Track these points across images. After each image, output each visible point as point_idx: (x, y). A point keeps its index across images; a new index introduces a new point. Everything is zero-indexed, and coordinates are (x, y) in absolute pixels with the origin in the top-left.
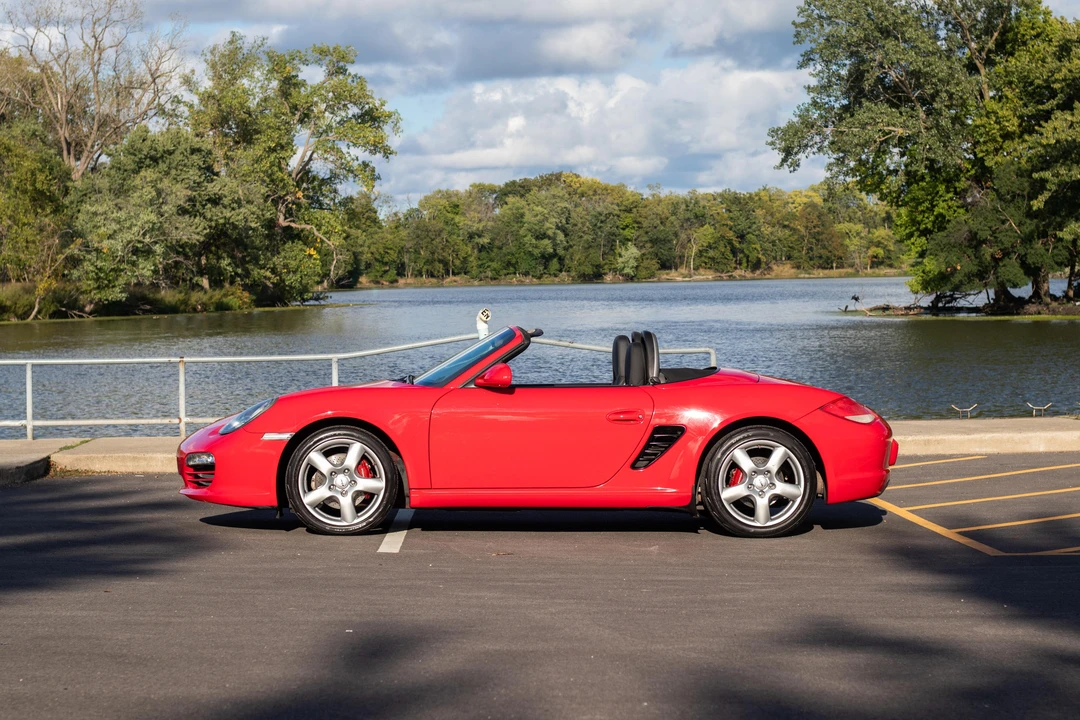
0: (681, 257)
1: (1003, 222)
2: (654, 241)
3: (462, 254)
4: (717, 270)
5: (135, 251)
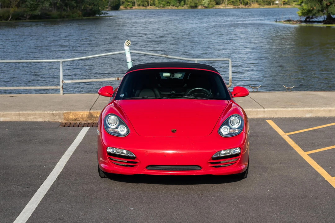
0: (223, 1)
4: (234, 5)
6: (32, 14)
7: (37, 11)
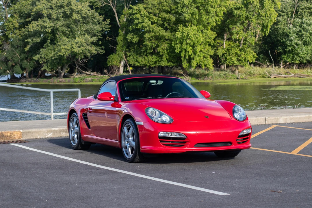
1: (15, 54)
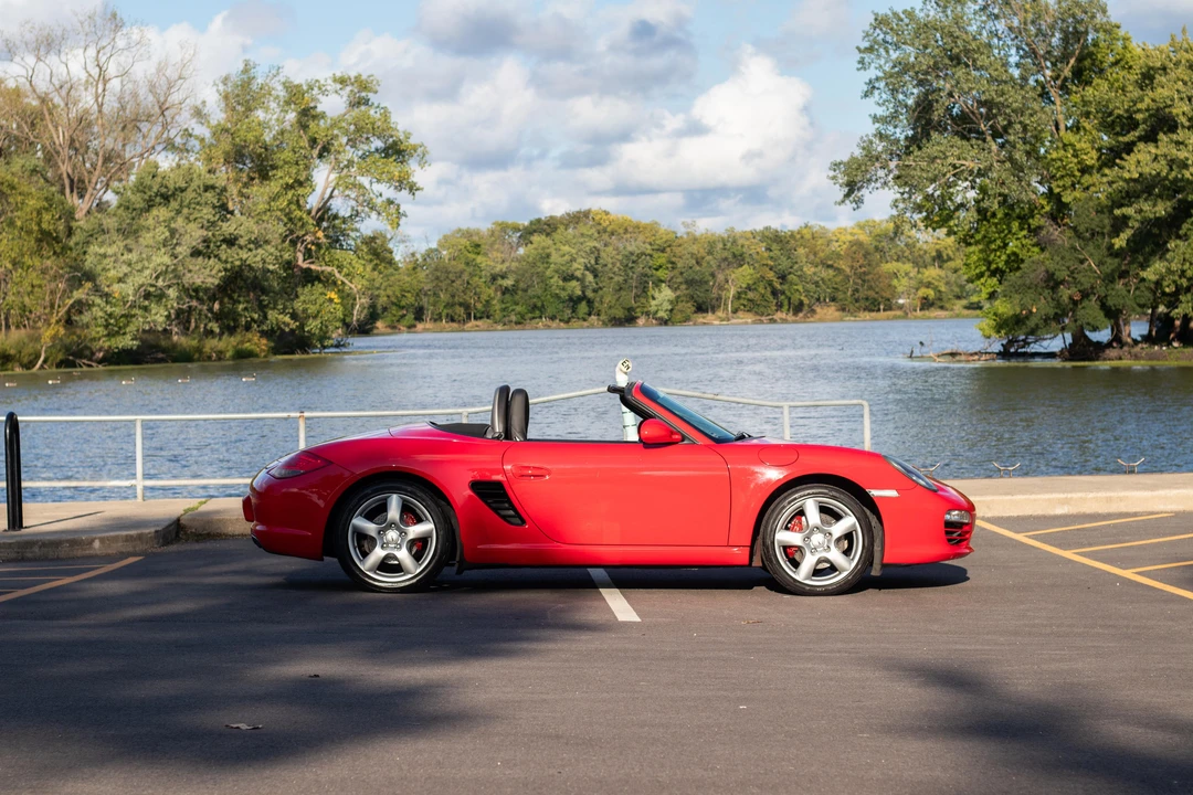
0: (719, 299)
1: (1082, 262)
2: (690, 283)
3: (484, 297)
4: (757, 313)
5: (147, 296)
6: (110, 347)
7: (128, 337)
